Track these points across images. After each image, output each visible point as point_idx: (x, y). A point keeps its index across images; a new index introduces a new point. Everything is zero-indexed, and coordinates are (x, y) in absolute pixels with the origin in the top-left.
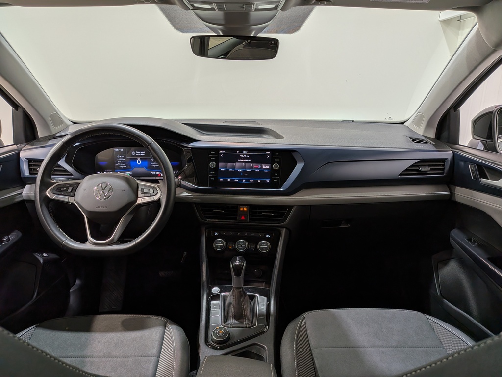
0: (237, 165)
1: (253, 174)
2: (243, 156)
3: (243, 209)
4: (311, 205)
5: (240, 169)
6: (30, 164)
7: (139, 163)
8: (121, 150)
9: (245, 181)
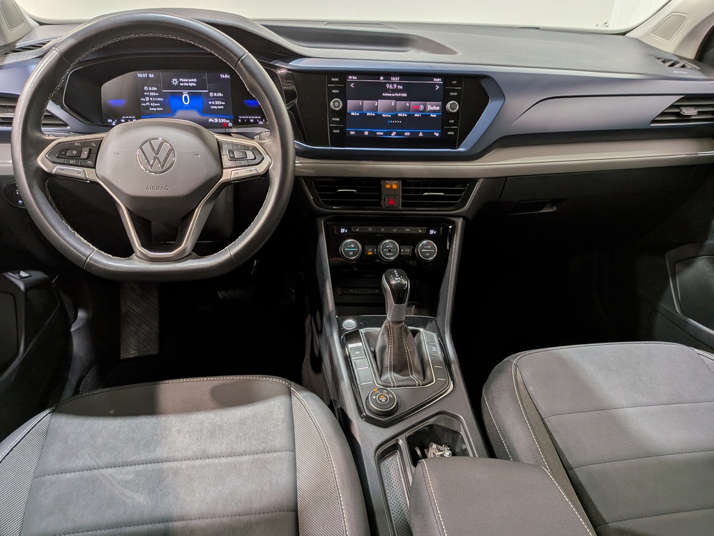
0: (381, 104)
1: (410, 121)
2: (391, 87)
3: (391, 186)
4: (506, 177)
5: (386, 112)
7: (186, 101)
8: (151, 76)
9: (396, 135)
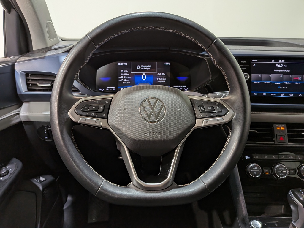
0: (273, 76)
1: (292, 87)
2: (279, 66)
3: (280, 128)
5: (277, 81)
6: (28, 78)
7: (144, 78)
8: (126, 64)
9: (284, 96)
